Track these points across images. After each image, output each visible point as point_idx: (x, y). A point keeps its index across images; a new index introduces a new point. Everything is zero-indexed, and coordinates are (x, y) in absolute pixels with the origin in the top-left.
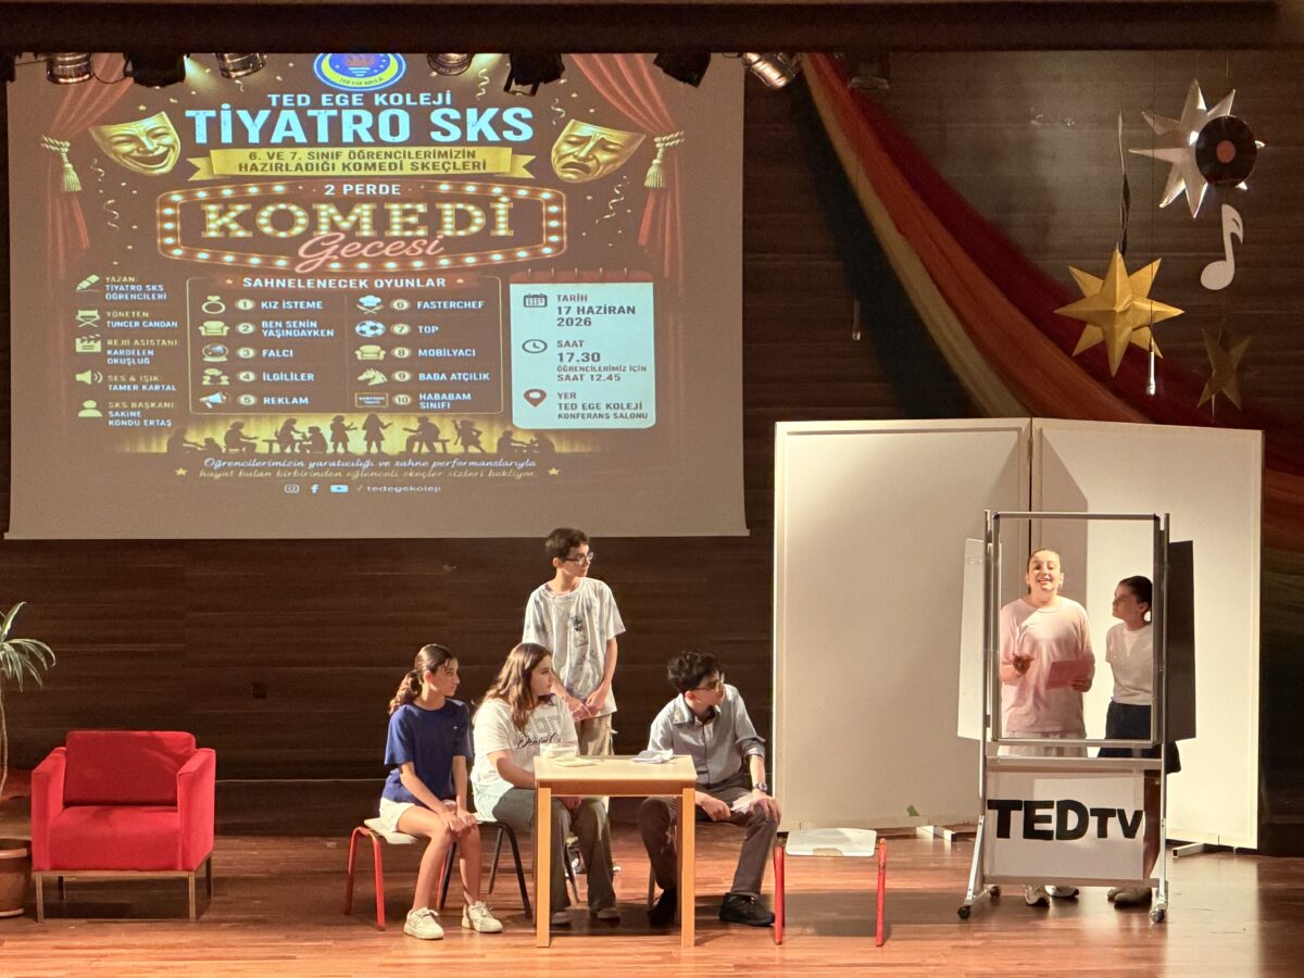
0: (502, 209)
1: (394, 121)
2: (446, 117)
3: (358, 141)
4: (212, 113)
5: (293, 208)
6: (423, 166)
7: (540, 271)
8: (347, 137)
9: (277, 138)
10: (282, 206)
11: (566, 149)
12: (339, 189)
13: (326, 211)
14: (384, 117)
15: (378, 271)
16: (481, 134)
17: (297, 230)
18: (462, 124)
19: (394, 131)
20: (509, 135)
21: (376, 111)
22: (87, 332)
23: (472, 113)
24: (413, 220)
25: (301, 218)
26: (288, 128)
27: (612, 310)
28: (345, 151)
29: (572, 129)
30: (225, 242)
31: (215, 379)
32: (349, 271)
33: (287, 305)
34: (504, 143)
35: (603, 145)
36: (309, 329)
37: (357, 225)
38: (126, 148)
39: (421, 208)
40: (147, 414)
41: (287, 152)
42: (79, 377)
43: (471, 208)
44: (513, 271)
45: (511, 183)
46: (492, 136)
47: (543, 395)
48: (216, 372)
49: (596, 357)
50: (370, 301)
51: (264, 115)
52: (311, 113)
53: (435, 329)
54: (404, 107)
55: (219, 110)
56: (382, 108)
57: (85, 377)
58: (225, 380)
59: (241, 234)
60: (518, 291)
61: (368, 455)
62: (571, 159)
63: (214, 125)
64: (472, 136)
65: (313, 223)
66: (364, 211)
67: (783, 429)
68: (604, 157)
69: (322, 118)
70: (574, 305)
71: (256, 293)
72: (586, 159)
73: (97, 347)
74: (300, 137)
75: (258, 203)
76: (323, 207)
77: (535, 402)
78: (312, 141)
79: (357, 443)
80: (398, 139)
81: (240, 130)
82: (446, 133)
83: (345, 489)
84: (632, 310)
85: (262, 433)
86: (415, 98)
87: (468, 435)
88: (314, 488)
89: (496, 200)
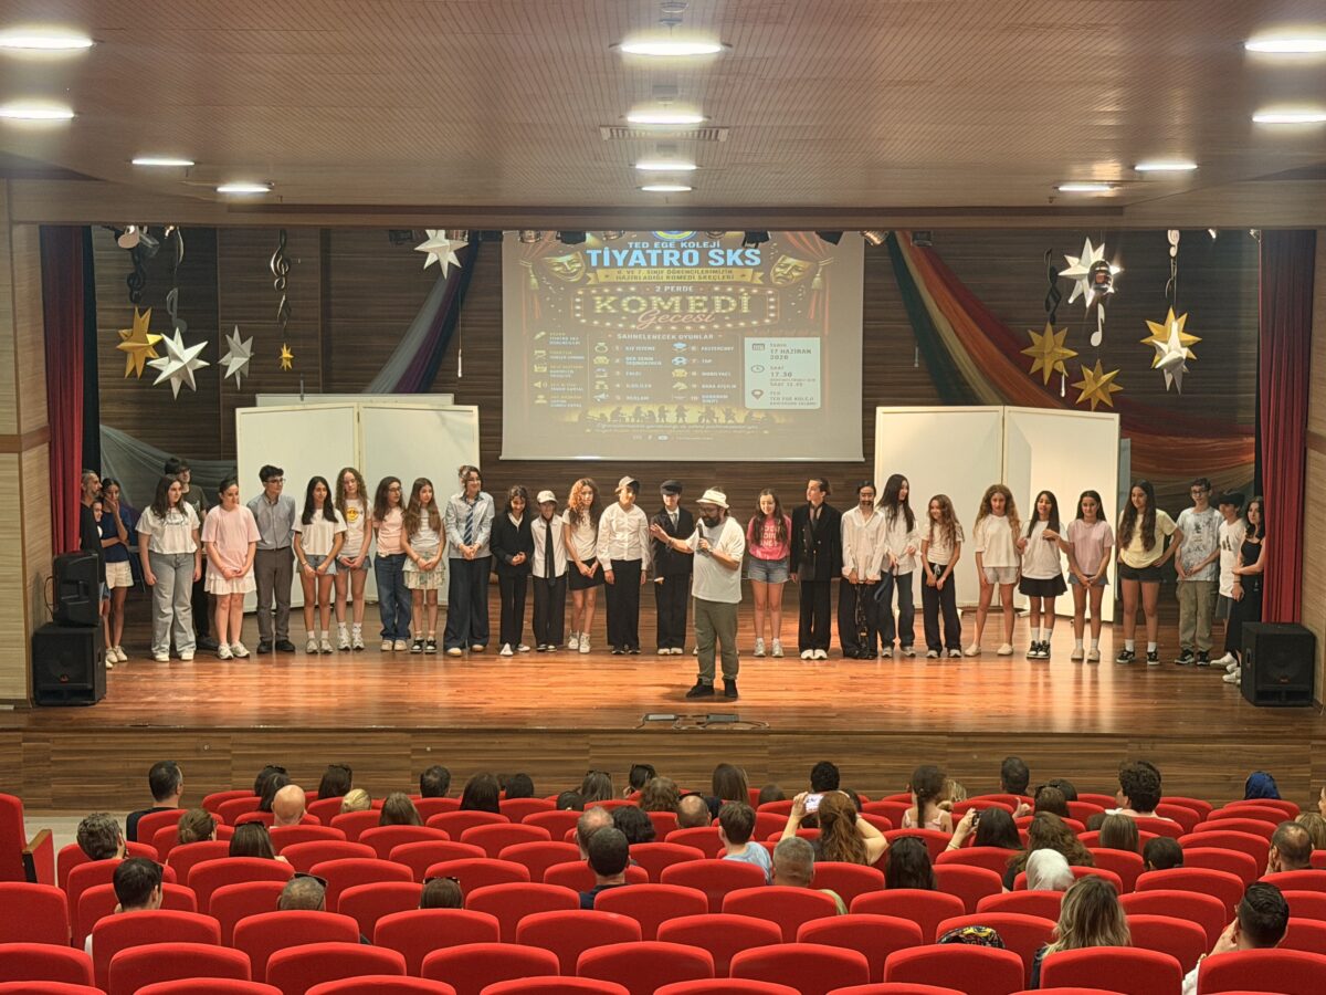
0: (745, 299)
1: (691, 256)
2: (717, 254)
3: (672, 265)
4: (600, 252)
6: (705, 277)
11: (778, 270)
15: (682, 331)
16: (734, 262)
17: (641, 309)
18: (725, 257)
19: (691, 260)
20: (748, 262)
21: (681, 251)
22: (540, 362)
23: (730, 252)
24: (701, 304)
25: (644, 303)
26: (637, 259)
27: (799, 351)
28: (666, 270)
30: (605, 315)
31: (602, 386)
32: (666, 329)
33: (638, 348)
34: (746, 266)
35: (796, 268)
36: (650, 361)
37: (673, 307)
38: (557, 269)
39: (705, 298)
40: (568, 401)
42: (536, 385)
43: (729, 299)
44: (750, 332)
45: (749, 286)
46: (739, 263)
47: (762, 392)
49: (790, 374)
50: (679, 346)
51: (625, 252)
52: (648, 251)
54: (695, 248)
55: (603, 250)
56: (684, 249)
57: (538, 385)
58: (606, 387)
59: (613, 311)
60: (749, 342)
61: (677, 423)
62: (780, 275)
63: (600, 257)
64: (730, 263)
65: (650, 306)
66: (677, 299)
67: (880, 410)
68: (796, 274)
70: (779, 349)
71: (624, 343)
72: (788, 274)
73: (545, 370)
74: (643, 263)
75: (622, 296)
76: (654, 298)
77: (757, 397)
82: (716, 261)
83: (666, 438)
84: (809, 351)
86: (701, 244)
88: (650, 437)
89: (741, 294)
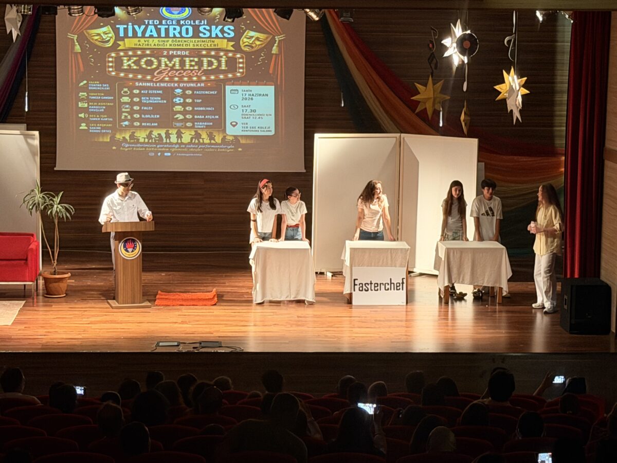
0: (223, 60)
1: (187, 30)
2: (205, 29)
4: (126, 26)
5: (153, 59)
6: (197, 45)
7: (236, 81)
8: (171, 35)
9: (147, 35)
10: (149, 58)
11: (245, 40)
12: (168, 53)
13: (164, 60)
14: (184, 28)
15: (181, 81)
16: (216, 34)
17: (154, 66)
20: (226, 35)
21: (181, 26)
22: (82, 100)
23: (214, 27)
26: (151, 32)
27: (260, 95)
28: (171, 40)
29: (247, 33)
31: (126, 116)
32: (171, 80)
33: (150, 92)
34: (224, 38)
35: (258, 39)
36: (158, 100)
37: (174, 65)
38: (96, 38)
39: (196, 59)
40: (102, 128)
41: (151, 40)
42: (80, 115)
43: (213, 60)
44: (227, 81)
45: (227, 51)
46: (220, 35)
47: (237, 123)
48: (126, 114)
49: (255, 111)
50: (179, 91)
51: (143, 27)
52: (159, 27)
53: (200, 101)
54: (190, 25)
55: (128, 25)
56: (183, 25)
57: (82, 115)
58: (129, 117)
59: (135, 67)
60: (228, 88)
61: (177, 143)
62: (247, 44)
63: (126, 30)
64: (214, 35)
65: (159, 62)
66: (177, 60)
67: (317, 136)
68: (258, 43)
69: (163, 28)
70: (247, 93)
71: (140, 88)
72: (252, 44)
73: (86, 105)
74: (156, 35)
75: (141, 57)
76: (163, 58)
77: (234, 126)
78: (159, 36)
79: (174, 139)
80: (189, 36)
81: (134, 31)
82: (205, 34)
83: (169, 154)
84: (267, 95)
85: (142, 135)
86: (194, 22)
87: (211, 137)
88: (159, 154)
89: (221, 57)
